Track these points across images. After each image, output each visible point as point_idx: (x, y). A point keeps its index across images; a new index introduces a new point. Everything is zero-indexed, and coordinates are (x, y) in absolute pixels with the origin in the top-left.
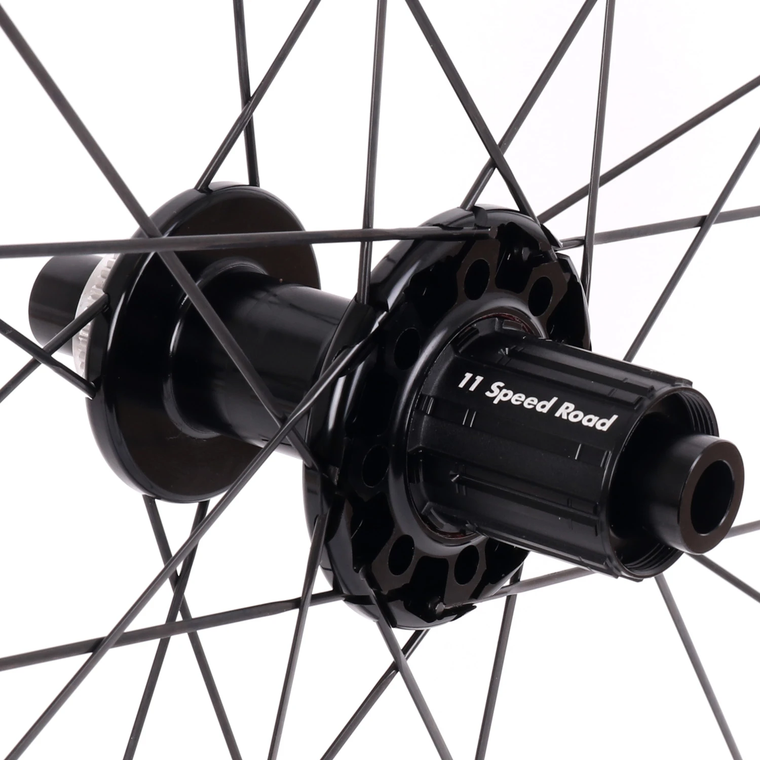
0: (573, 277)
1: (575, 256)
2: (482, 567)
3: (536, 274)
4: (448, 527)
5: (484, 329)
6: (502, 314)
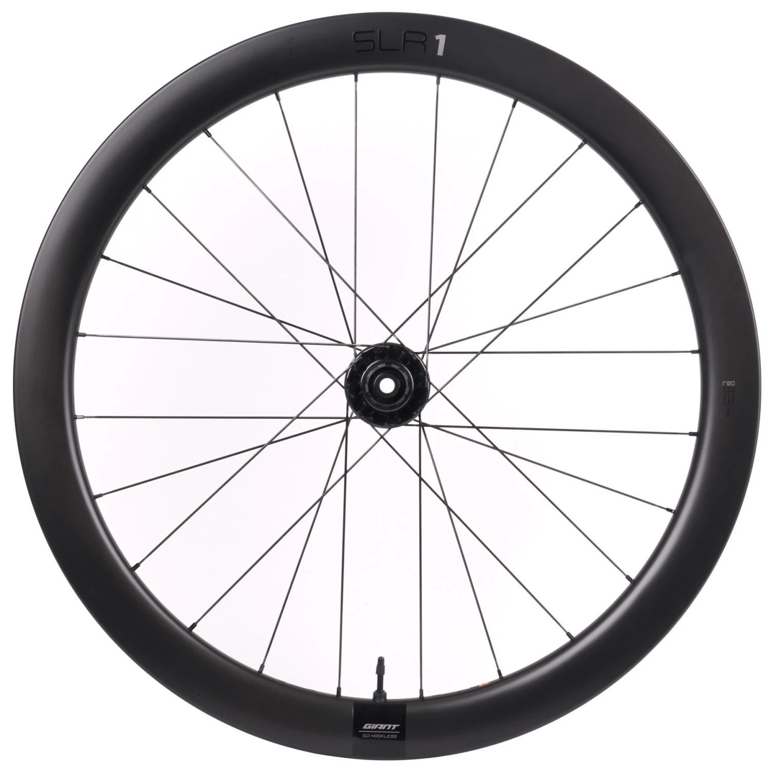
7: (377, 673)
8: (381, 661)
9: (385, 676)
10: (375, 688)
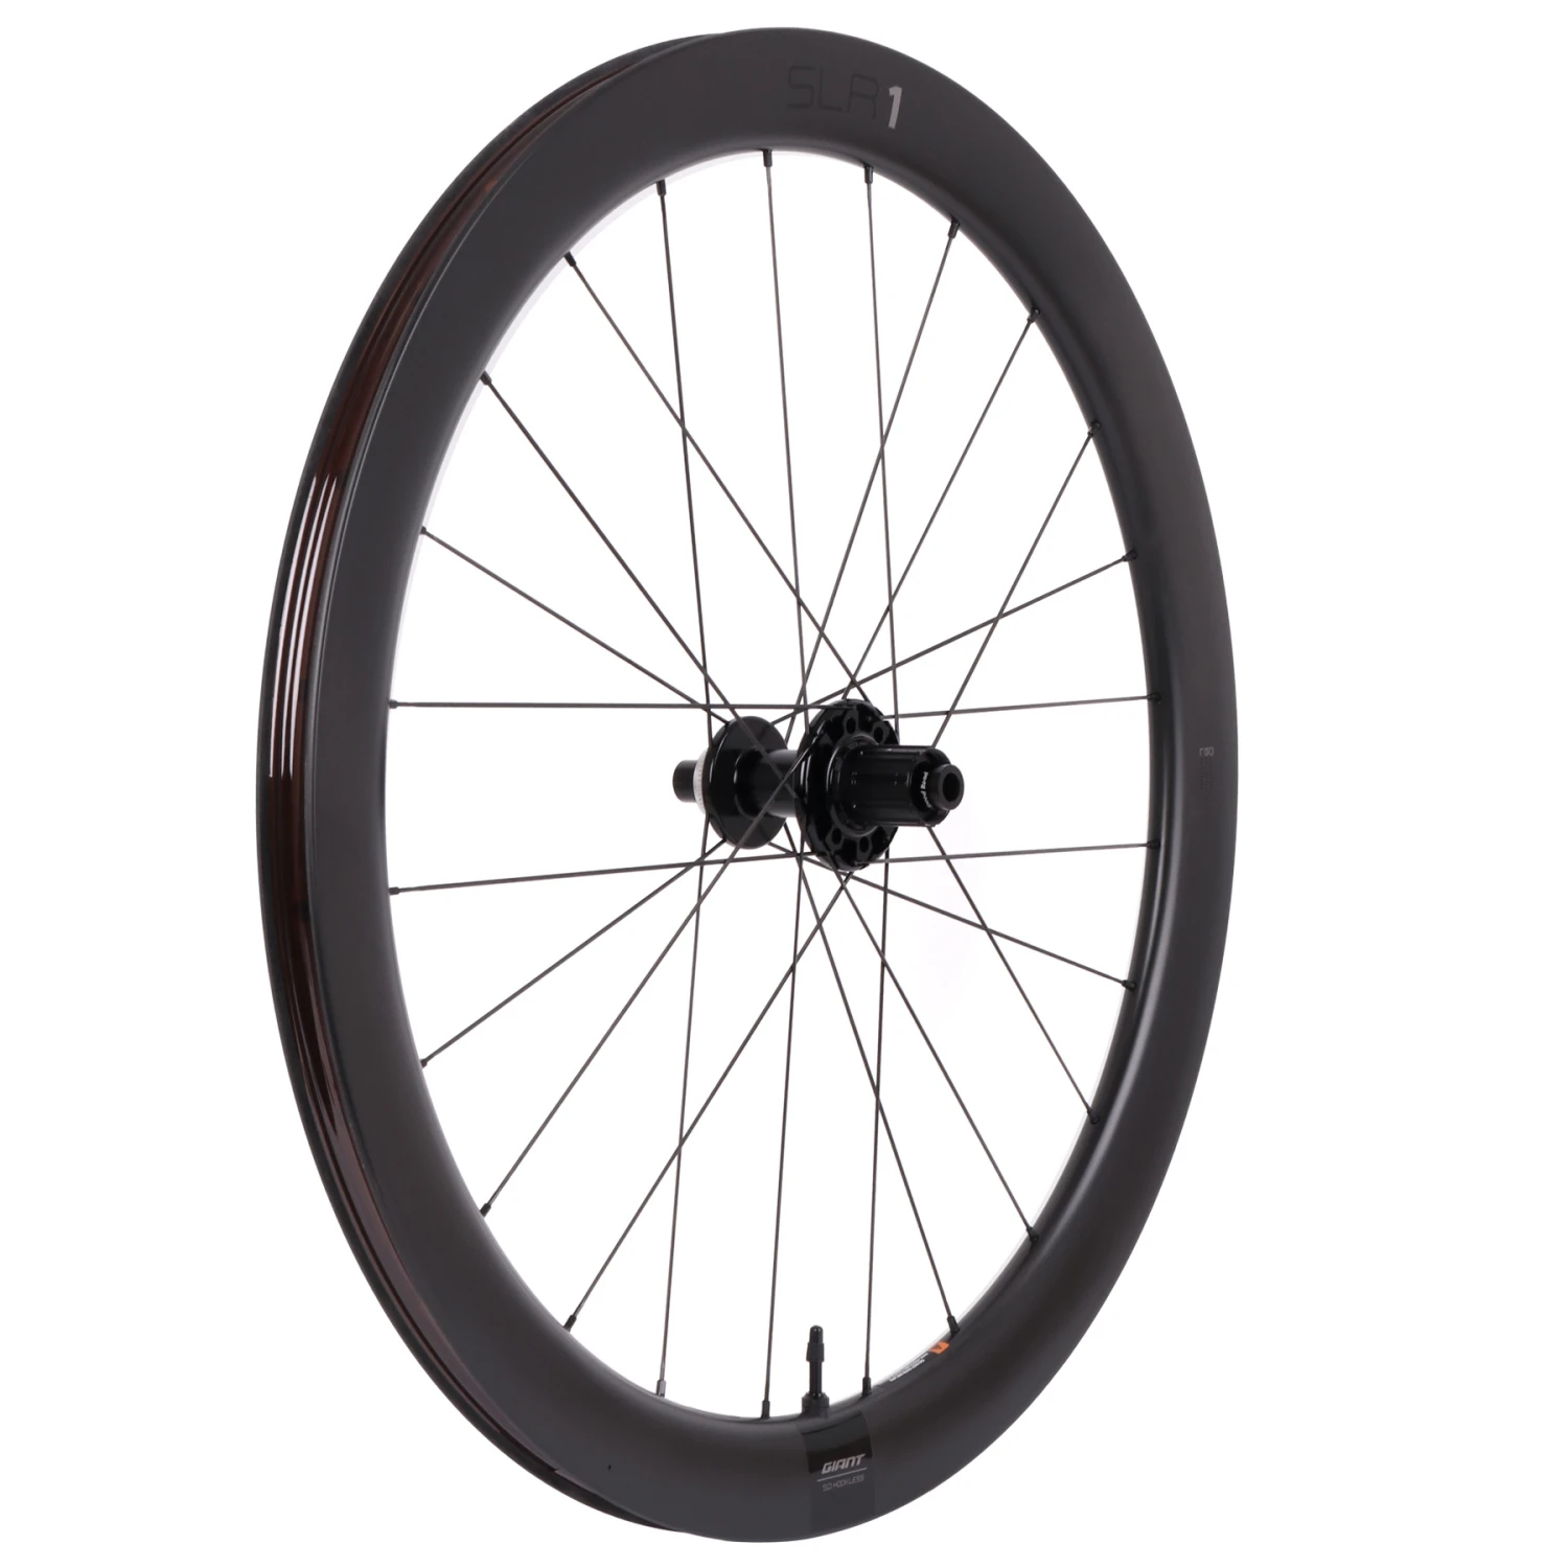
0: (891, 728)
1: (892, 722)
2: (871, 847)
3: (875, 726)
4: (858, 827)
5: (851, 747)
6: (860, 740)
7: (809, 1358)
8: (816, 1335)
9: (824, 1365)
10: (806, 1389)
